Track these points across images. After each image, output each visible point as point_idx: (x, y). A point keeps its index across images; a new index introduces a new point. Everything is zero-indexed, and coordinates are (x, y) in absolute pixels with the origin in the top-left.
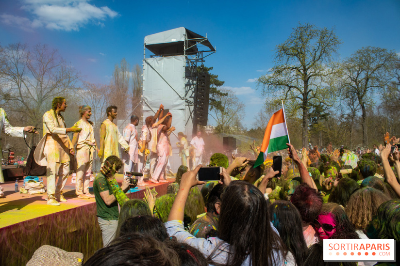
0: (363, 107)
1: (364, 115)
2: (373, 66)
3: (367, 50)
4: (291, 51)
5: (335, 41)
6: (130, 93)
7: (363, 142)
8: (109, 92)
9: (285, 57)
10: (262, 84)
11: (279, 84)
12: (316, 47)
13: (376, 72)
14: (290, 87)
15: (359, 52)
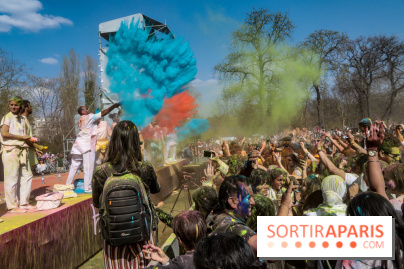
0: (317, 90)
1: (318, 98)
2: (326, 49)
3: (320, 34)
4: (245, 38)
5: (289, 25)
6: (81, 87)
7: (319, 124)
8: (58, 85)
9: (240, 43)
10: (217, 72)
11: (235, 71)
12: (270, 32)
13: (329, 55)
14: (246, 74)
15: (312, 36)
